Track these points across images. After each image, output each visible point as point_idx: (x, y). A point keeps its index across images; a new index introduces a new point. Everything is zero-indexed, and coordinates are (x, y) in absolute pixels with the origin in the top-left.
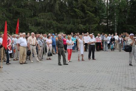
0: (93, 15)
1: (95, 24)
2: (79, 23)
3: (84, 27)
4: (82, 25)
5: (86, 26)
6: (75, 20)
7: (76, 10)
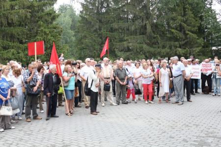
0: (195, 36)
1: (198, 47)
2: (176, 47)
3: (184, 52)
4: (180, 49)
5: (185, 50)
6: (172, 43)
7: (173, 30)
